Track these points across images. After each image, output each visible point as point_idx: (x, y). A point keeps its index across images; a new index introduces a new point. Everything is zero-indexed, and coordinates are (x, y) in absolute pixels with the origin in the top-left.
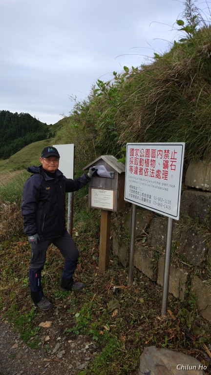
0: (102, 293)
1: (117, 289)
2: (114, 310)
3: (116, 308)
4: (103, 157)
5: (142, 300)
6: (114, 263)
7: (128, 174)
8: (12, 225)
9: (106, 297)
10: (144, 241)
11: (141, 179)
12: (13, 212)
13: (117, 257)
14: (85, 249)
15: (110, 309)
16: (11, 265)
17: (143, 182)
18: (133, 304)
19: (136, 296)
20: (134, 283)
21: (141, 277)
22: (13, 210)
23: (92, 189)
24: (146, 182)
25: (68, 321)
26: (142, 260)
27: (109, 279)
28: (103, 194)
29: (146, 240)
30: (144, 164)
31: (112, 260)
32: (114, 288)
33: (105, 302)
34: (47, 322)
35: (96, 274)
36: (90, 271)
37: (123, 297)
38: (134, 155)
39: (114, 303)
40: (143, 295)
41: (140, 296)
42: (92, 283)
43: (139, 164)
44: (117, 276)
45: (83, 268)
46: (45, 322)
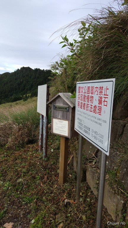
0: (56, 204)
1: (68, 202)
2: (60, 223)
3: (62, 222)
4: (60, 94)
5: (84, 217)
6: (72, 177)
7: (77, 108)
8: (17, 139)
9: (57, 209)
10: (94, 163)
11: (84, 113)
12: (19, 130)
13: (75, 172)
14: (54, 163)
15: (58, 222)
16: (3, 170)
17: (86, 116)
18: (76, 220)
19: (81, 212)
20: (81, 200)
21: (89, 194)
22: (20, 129)
23: (54, 119)
24: (87, 116)
25: (25, 225)
26: (91, 179)
27: (64, 192)
28: (61, 123)
29: (95, 163)
30: (86, 100)
31: (71, 174)
32: (66, 201)
33: (55, 214)
34: (10, 223)
35: (56, 186)
36: (52, 183)
37: (71, 211)
38: (81, 92)
39: (61, 216)
40: (86, 212)
41: (84, 212)
42: (51, 193)
43: (83, 99)
44: (70, 190)
45: (48, 179)
46: (9, 223)
